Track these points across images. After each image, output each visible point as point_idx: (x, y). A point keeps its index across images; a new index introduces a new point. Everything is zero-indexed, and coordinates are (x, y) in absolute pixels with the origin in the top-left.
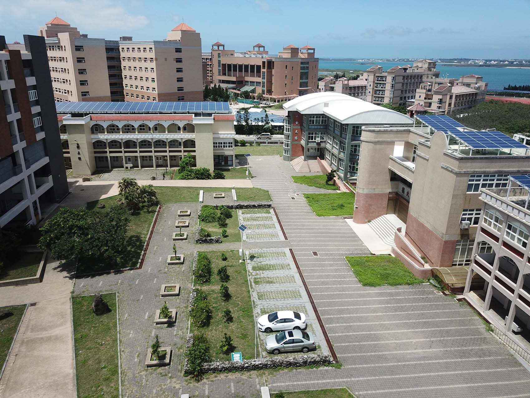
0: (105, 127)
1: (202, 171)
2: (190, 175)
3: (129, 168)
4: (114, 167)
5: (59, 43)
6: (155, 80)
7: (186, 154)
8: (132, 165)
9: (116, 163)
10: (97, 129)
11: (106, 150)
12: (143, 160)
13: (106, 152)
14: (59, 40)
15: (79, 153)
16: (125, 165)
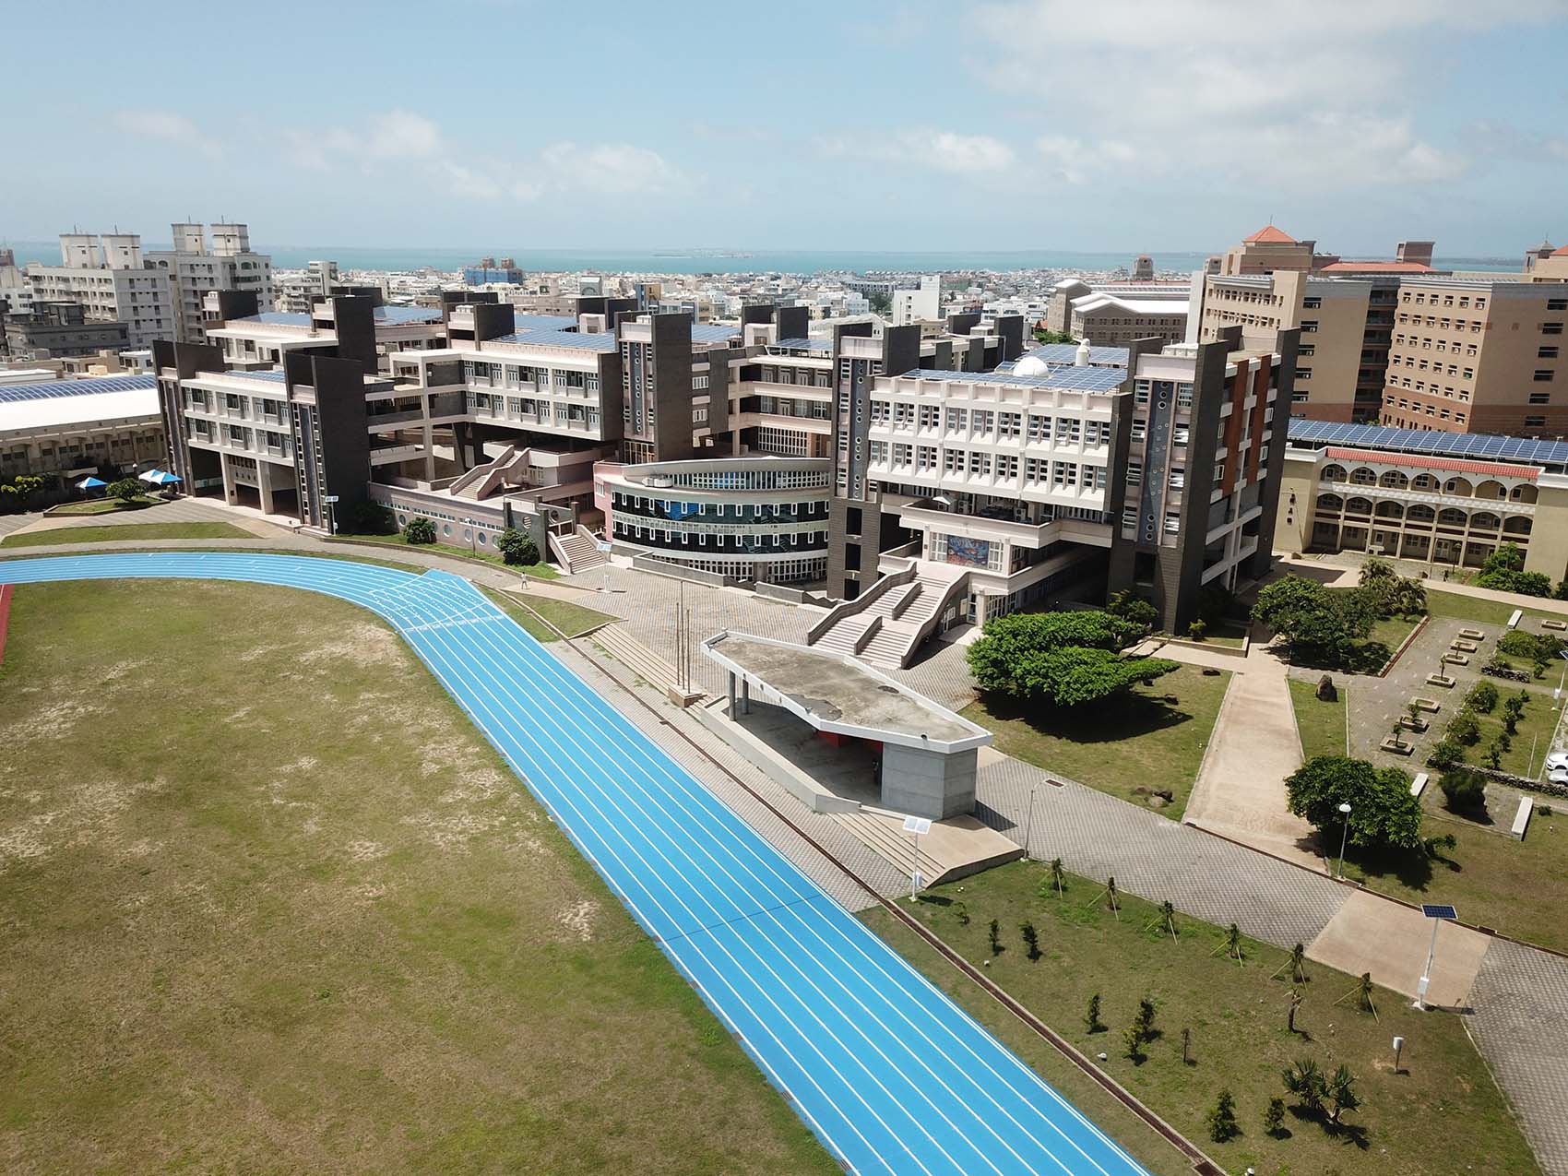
0: (1349, 471)
1: (1532, 579)
2: (1503, 582)
3: (1376, 553)
4: (1344, 547)
5: (1272, 289)
6: (1475, 373)
7: (1505, 543)
8: (1382, 549)
9: (1351, 541)
10: (1333, 472)
11: (1339, 513)
12: (1408, 543)
13: (1339, 517)
14: (1272, 282)
15: (1291, 512)
16: (1369, 547)
